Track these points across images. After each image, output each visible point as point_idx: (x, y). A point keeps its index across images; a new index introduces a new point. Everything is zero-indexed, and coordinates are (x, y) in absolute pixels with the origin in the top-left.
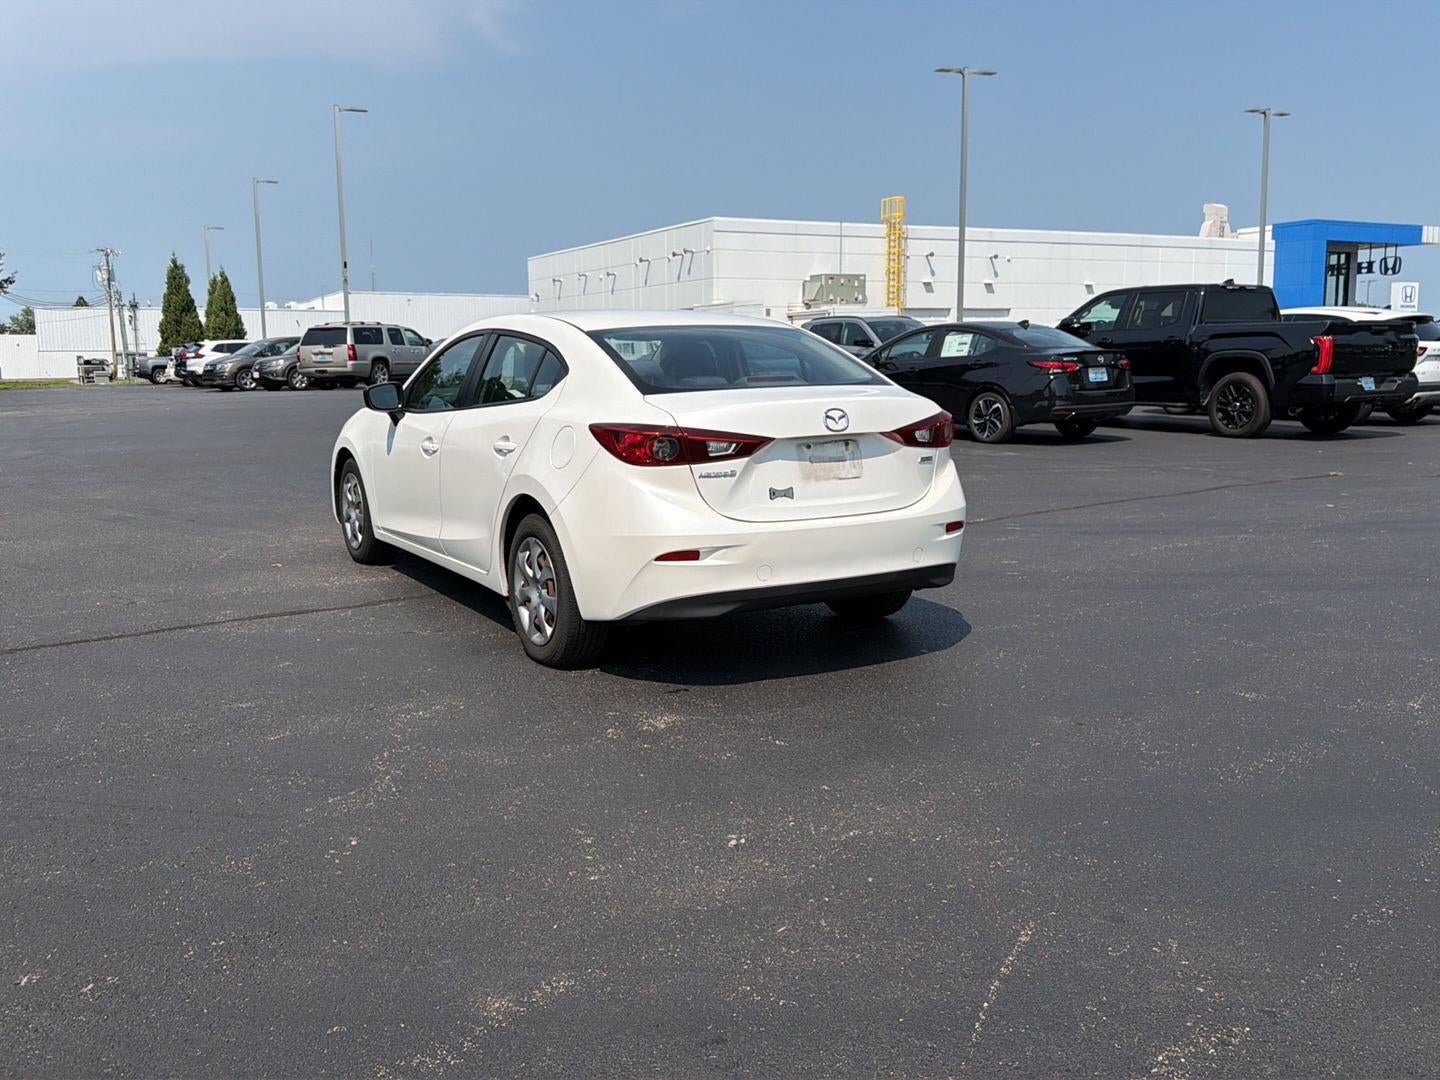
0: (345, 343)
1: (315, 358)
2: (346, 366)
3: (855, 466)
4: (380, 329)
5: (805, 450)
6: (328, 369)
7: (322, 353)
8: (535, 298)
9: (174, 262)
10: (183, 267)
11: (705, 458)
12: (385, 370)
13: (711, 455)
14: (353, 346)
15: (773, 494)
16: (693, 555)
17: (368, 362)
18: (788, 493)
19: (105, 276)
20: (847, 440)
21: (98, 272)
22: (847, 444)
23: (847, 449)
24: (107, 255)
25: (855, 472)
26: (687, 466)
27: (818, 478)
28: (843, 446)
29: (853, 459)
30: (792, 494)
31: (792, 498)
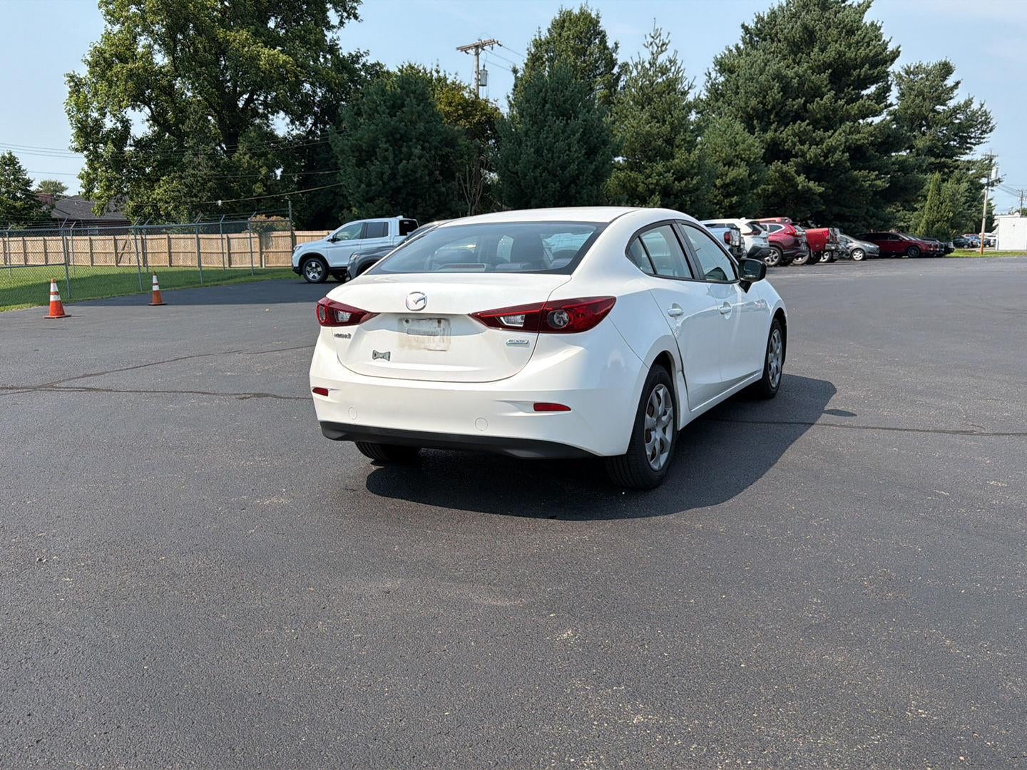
3: (443, 341)
5: (404, 322)
18: (387, 356)
20: (440, 319)
22: (439, 322)
23: (439, 327)
25: (442, 346)
27: (411, 347)
28: (436, 324)
29: (443, 335)
30: (389, 357)
31: (389, 360)
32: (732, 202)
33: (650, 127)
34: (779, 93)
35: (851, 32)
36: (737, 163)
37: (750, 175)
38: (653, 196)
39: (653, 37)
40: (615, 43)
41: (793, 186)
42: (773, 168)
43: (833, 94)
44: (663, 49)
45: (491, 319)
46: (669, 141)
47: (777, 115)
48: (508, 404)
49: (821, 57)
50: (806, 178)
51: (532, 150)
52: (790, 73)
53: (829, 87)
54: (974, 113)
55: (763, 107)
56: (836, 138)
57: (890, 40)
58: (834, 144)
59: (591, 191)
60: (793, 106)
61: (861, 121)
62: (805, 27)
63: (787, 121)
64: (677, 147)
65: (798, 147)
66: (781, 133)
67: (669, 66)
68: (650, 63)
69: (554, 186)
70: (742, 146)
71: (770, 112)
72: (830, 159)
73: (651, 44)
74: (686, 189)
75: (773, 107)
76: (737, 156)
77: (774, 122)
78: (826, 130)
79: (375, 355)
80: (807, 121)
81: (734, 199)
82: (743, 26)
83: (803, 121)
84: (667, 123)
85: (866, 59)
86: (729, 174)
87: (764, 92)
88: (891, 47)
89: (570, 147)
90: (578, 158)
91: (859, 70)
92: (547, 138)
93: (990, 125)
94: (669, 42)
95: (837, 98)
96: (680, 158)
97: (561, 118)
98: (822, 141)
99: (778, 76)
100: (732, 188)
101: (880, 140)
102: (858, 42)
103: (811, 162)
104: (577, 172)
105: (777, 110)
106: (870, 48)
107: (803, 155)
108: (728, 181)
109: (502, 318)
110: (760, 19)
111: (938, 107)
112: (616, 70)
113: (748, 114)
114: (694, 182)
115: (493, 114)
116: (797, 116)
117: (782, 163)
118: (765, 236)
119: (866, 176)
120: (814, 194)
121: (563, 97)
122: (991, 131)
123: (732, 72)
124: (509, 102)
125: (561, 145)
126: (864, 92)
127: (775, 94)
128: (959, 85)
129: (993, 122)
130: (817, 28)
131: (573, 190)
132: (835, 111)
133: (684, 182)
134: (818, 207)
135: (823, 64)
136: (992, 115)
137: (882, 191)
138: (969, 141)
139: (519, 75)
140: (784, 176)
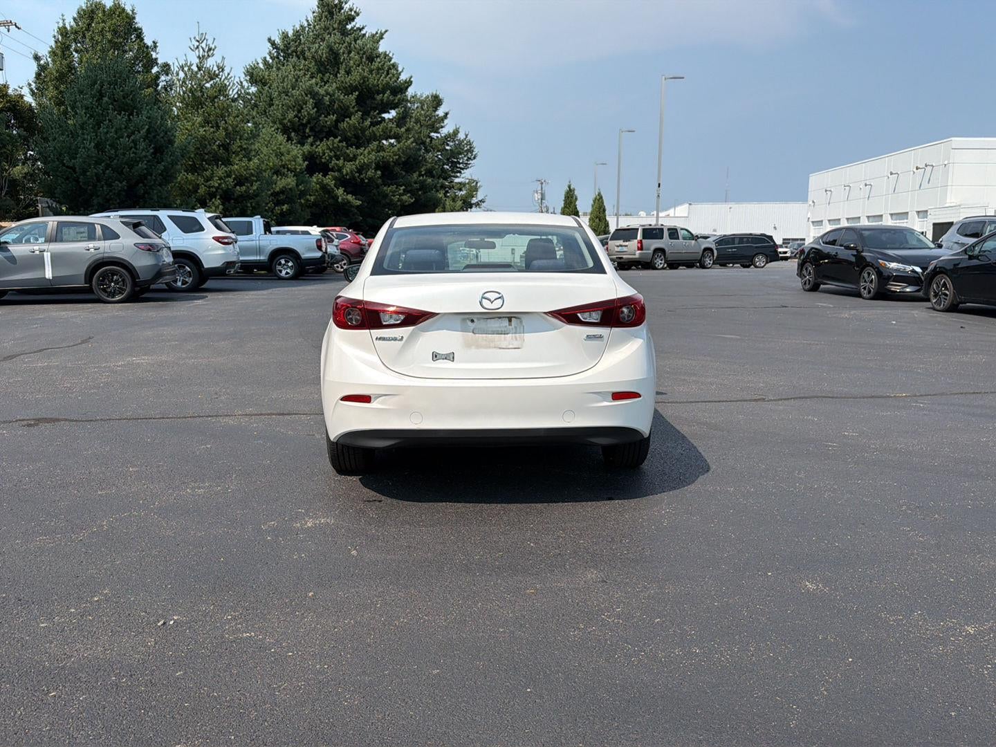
0: (636, 239)
1: (617, 249)
2: (635, 255)
3: (516, 339)
4: (663, 229)
5: (469, 323)
6: (624, 256)
7: (621, 246)
8: (813, 204)
9: (569, 187)
10: (574, 190)
11: (379, 325)
12: (662, 257)
13: (384, 323)
14: (641, 241)
15: (435, 356)
16: (365, 399)
17: (651, 251)
18: (450, 357)
19: (540, 197)
20: (510, 317)
21: (536, 194)
22: (510, 321)
23: (510, 325)
24: (542, 183)
25: (516, 344)
26: (368, 331)
27: (478, 347)
28: (506, 322)
29: (516, 333)
30: (453, 358)
31: (453, 361)
32: (282, 209)
33: (205, 131)
34: (313, 109)
35: (371, 59)
36: (284, 173)
37: (297, 185)
38: (213, 200)
39: (198, 41)
40: (154, 42)
41: (333, 198)
42: (315, 180)
43: (360, 115)
44: (210, 54)
45: (569, 316)
46: (226, 147)
47: (311, 129)
48: (595, 395)
49: (347, 80)
50: (344, 191)
51: (93, 144)
52: (322, 91)
53: (356, 109)
54: (461, 142)
55: (299, 121)
56: (366, 155)
57: (402, 71)
58: (366, 161)
59: (160, 192)
60: (326, 122)
61: (384, 142)
62: (331, 49)
63: (321, 136)
64: (234, 153)
65: (334, 161)
66: (317, 147)
67: (217, 72)
68: (197, 66)
69: (120, 185)
70: (287, 157)
71: (305, 126)
72: (364, 175)
73: (198, 47)
74: (245, 194)
75: (308, 122)
76: (283, 166)
77: (309, 136)
78: (358, 148)
79: (436, 356)
80: (339, 138)
81: (285, 207)
82: (269, 40)
83: (336, 137)
84: (221, 128)
85: (387, 87)
86: (279, 183)
87: (299, 107)
88: (403, 77)
89: (136, 145)
90: (146, 156)
91: (381, 95)
92: (107, 133)
93: (474, 153)
94: (215, 47)
95: (363, 118)
96: (238, 166)
97: (123, 113)
98: (355, 158)
99: (311, 93)
100: (282, 197)
101: (403, 159)
102: (378, 69)
103: (348, 177)
104: (145, 171)
105: (312, 125)
106: (389, 76)
107: (340, 170)
108: (278, 189)
109: (579, 315)
110: (285, 36)
111: (432, 134)
112: (155, 70)
113: (284, 126)
114: (255, 188)
115: (18, 102)
116: (330, 132)
117: (322, 176)
118: (337, 244)
119: (395, 191)
120: (352, 206)
121: (122, 91)
122: (474, 158)
123: (264, 84)
124: (31, 90)
125: (124, 140)
126: (386, 116)
127: (309, 108)
128: (448, 116)
129: (476, 151)
130: (341, 51)
131: (141, 189)
132: (363, 130)
133: (244, 187)
134: (356, 218)
135: (349, 86)
136: (474, 145)
137: (409, 205)
138: (458, 166)
139: (42, 62)
140: (324, 187)
